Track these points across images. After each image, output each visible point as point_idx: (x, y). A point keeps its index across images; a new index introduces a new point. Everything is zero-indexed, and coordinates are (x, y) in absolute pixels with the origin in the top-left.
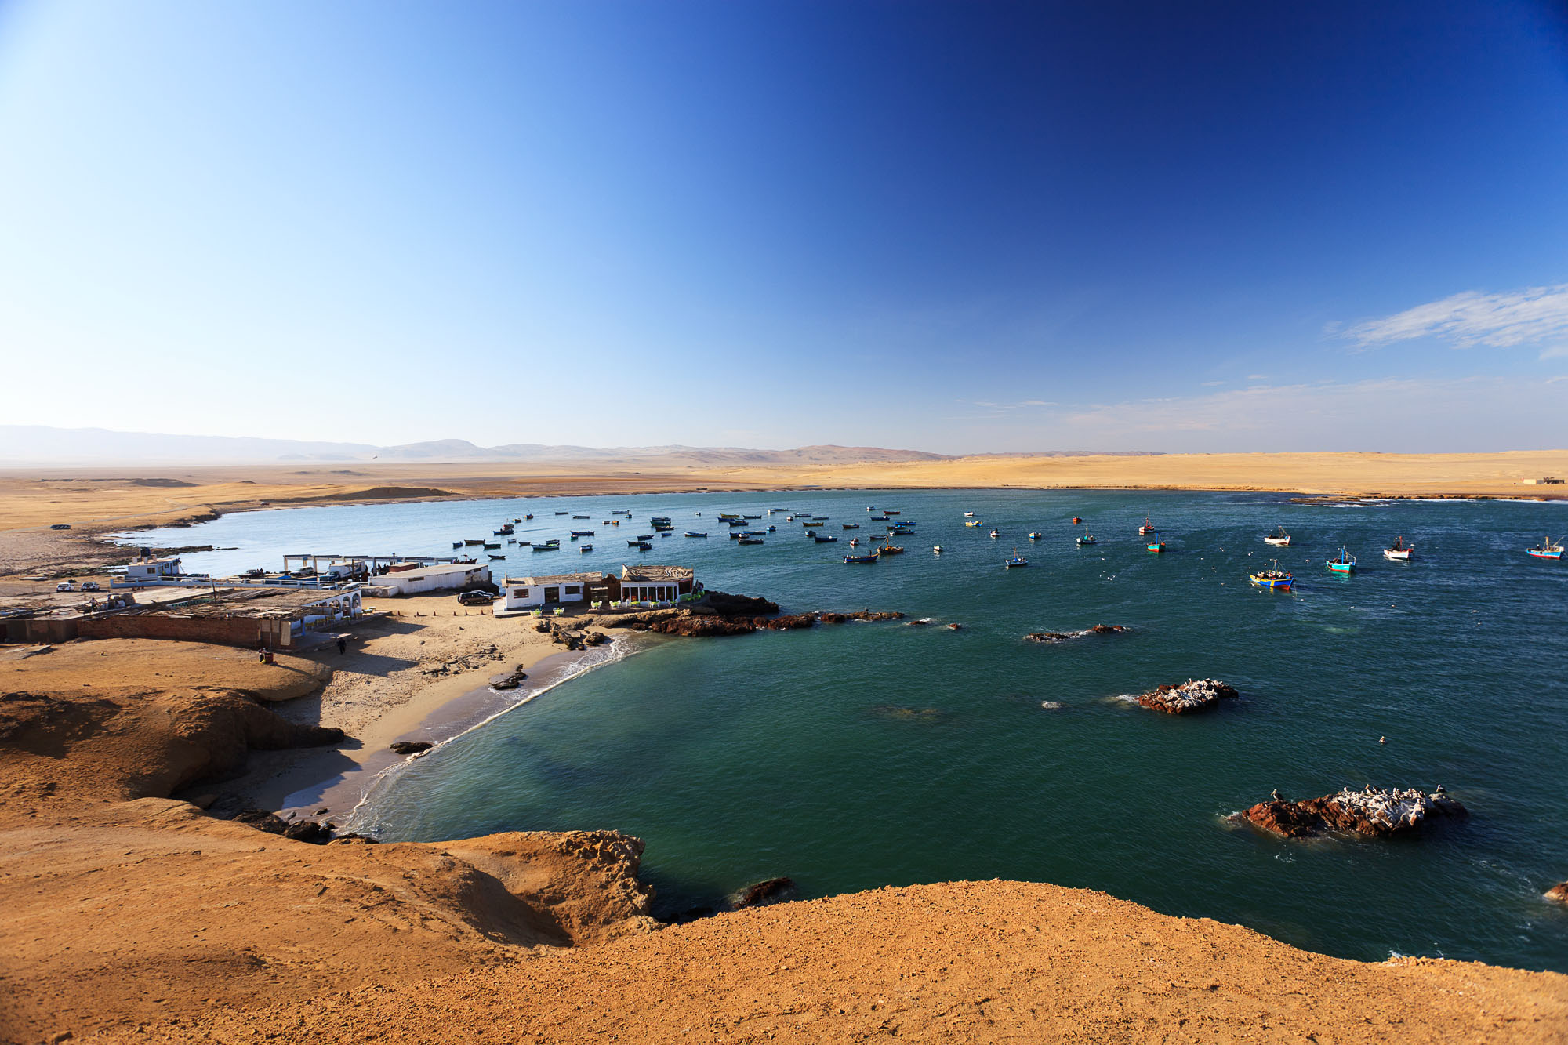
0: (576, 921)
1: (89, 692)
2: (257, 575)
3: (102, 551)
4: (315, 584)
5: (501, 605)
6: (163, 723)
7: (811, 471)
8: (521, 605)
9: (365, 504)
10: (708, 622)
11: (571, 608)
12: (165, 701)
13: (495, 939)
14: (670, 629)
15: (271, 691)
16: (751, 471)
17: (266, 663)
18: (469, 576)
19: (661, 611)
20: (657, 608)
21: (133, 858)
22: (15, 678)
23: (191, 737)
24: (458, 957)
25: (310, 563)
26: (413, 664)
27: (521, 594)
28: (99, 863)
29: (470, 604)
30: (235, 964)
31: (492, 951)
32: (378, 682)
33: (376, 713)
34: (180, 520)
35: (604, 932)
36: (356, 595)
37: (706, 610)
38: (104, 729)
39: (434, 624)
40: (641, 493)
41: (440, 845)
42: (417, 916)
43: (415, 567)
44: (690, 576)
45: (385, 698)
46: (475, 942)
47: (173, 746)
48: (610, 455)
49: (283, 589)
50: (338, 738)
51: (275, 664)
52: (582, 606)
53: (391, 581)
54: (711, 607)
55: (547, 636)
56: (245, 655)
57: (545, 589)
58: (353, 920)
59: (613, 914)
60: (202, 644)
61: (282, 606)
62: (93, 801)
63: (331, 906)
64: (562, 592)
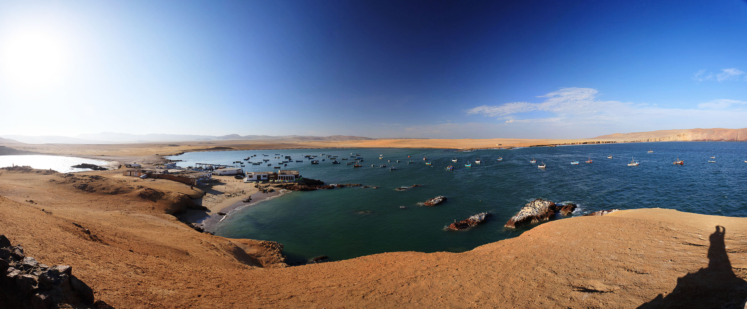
0: (264, 262)
1: (160, 190)
2: (190, 167)
3: (163, 160)
4: (202, 171)
5: (245, 179)
6: (172, 199)
7: (334, 143)
8: (251, 180)
9: (213, 151)
10: (303, 187)
11: (264, 181)
12: (172, 194)
13: (242, 263)
14: (292, 188)
15: (192, 195)
16: (316, 143)
17: (191, 189)
18: (237, 171)
19: (290, 183)
20: (288, 182)
21: (166, 226)
22: (149, 185)
23: (177, 203)
24: (233, 265)
25: (201, 166)
26: (223, 193)
27: (251, 177)
28: (160, 225)
29: (237, 179)
30: (184, 253)
31: (241, 265)
32: (215, 197)
33: (214, 204)
34: (177, 154)
35: (272, 266)
36: (211, 174)
37: (303, 183)
38: (162, 198)
39: (229, 183)
40: (284, 149)
41: (229, 239)
42: (222, 253)
43: (224, 168)
44: (298, 173)
45: (216, 201)
46: (237, 262)
47: (174, 205)
48: (275, 138)
49: (195, 171)
50: (205, 209)
51: (193, 189)
52: (267, 181)
53: (218, 171)
54: (304, 182)
55: (257, 189)
56: (187, 186)
57: (257, 176)
58: (208, 251)
59: (274, 262)
60: (179, 183)
61: (195, 176)
62: (160, 213)
63: (203, 247)
64: (262, 177)
